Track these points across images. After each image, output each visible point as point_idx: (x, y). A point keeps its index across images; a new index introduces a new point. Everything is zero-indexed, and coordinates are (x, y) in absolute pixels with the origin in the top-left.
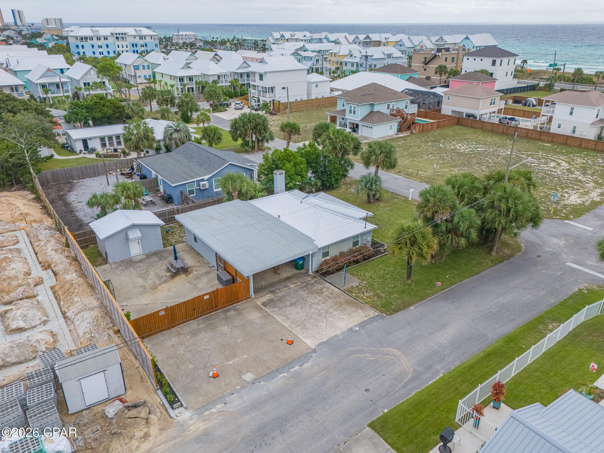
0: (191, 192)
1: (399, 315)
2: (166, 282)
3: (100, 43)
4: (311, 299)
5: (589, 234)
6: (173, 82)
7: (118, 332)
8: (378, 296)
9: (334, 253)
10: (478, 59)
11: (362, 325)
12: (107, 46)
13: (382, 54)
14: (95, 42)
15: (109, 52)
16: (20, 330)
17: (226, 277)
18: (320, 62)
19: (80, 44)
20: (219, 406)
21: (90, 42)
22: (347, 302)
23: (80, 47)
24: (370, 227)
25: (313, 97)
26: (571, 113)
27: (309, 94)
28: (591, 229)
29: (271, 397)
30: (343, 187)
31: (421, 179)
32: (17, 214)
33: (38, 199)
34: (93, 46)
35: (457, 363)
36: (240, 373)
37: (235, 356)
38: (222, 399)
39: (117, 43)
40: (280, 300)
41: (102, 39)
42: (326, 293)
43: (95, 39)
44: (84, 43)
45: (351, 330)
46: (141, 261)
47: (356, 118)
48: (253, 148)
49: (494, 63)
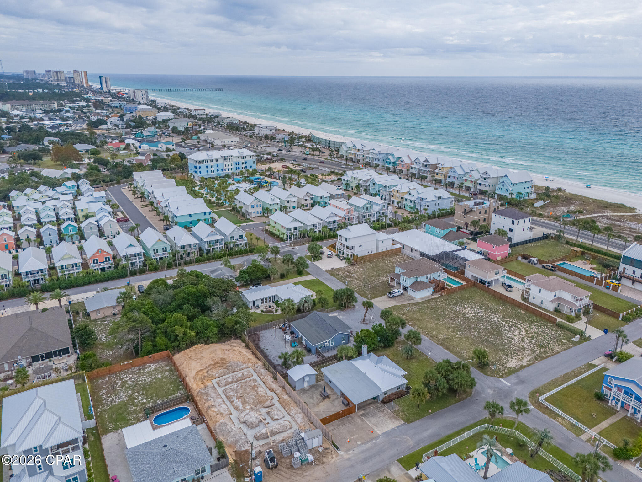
0: (320, 348)
1: (412, 424)
2: (321, 402)
3: (212, 164)
4: (380, 414)
5: (507, 388)
6: (284, 231)
7: (312, 423)
8: (405, 414)
9: (388, 394)
10: (502, 217)
11: (398, 427)
12: (218, 166)
13: (433, 196)
14: (209, 164)
15: (218, 170)
16: (277, 419)
17: (346, 402)
18: (386, 207)
19: (198, 166)
20: (352, 451)
21: (205, 164)
22: (394, 417)
23: (198, 168)
24: (406, 381)
25: (380, 251)
26: (540, 292)
27: (377, 248)
28: (509, 385)
29: (367, 450)
30: (396, 345)
31: (438, 341)
32: (246, 359)
33: (247, 346)
34: (207, 167)
35: (428, 444)
36: (356, 441)
37: (354, 435)
38: (352, 449)
39: (225, 163)
40: (368, 414)
41: (214, 161)
42: (385, 412)
43: (209, 161)
44: (201, 165)
45: (394, 429)
46: (308, 390)
47: (407, 285)
48: (345, 306)
49: (513, 222)
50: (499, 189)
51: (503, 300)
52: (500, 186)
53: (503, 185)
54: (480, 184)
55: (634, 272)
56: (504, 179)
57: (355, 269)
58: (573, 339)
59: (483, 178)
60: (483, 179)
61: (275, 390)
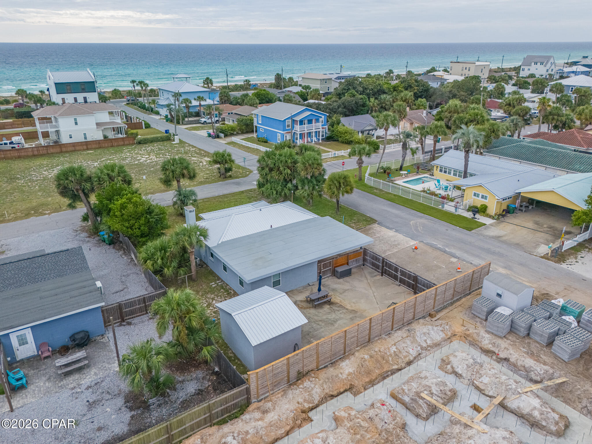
26: (76, 124)
58: (174, 143)
61: (307, 406)
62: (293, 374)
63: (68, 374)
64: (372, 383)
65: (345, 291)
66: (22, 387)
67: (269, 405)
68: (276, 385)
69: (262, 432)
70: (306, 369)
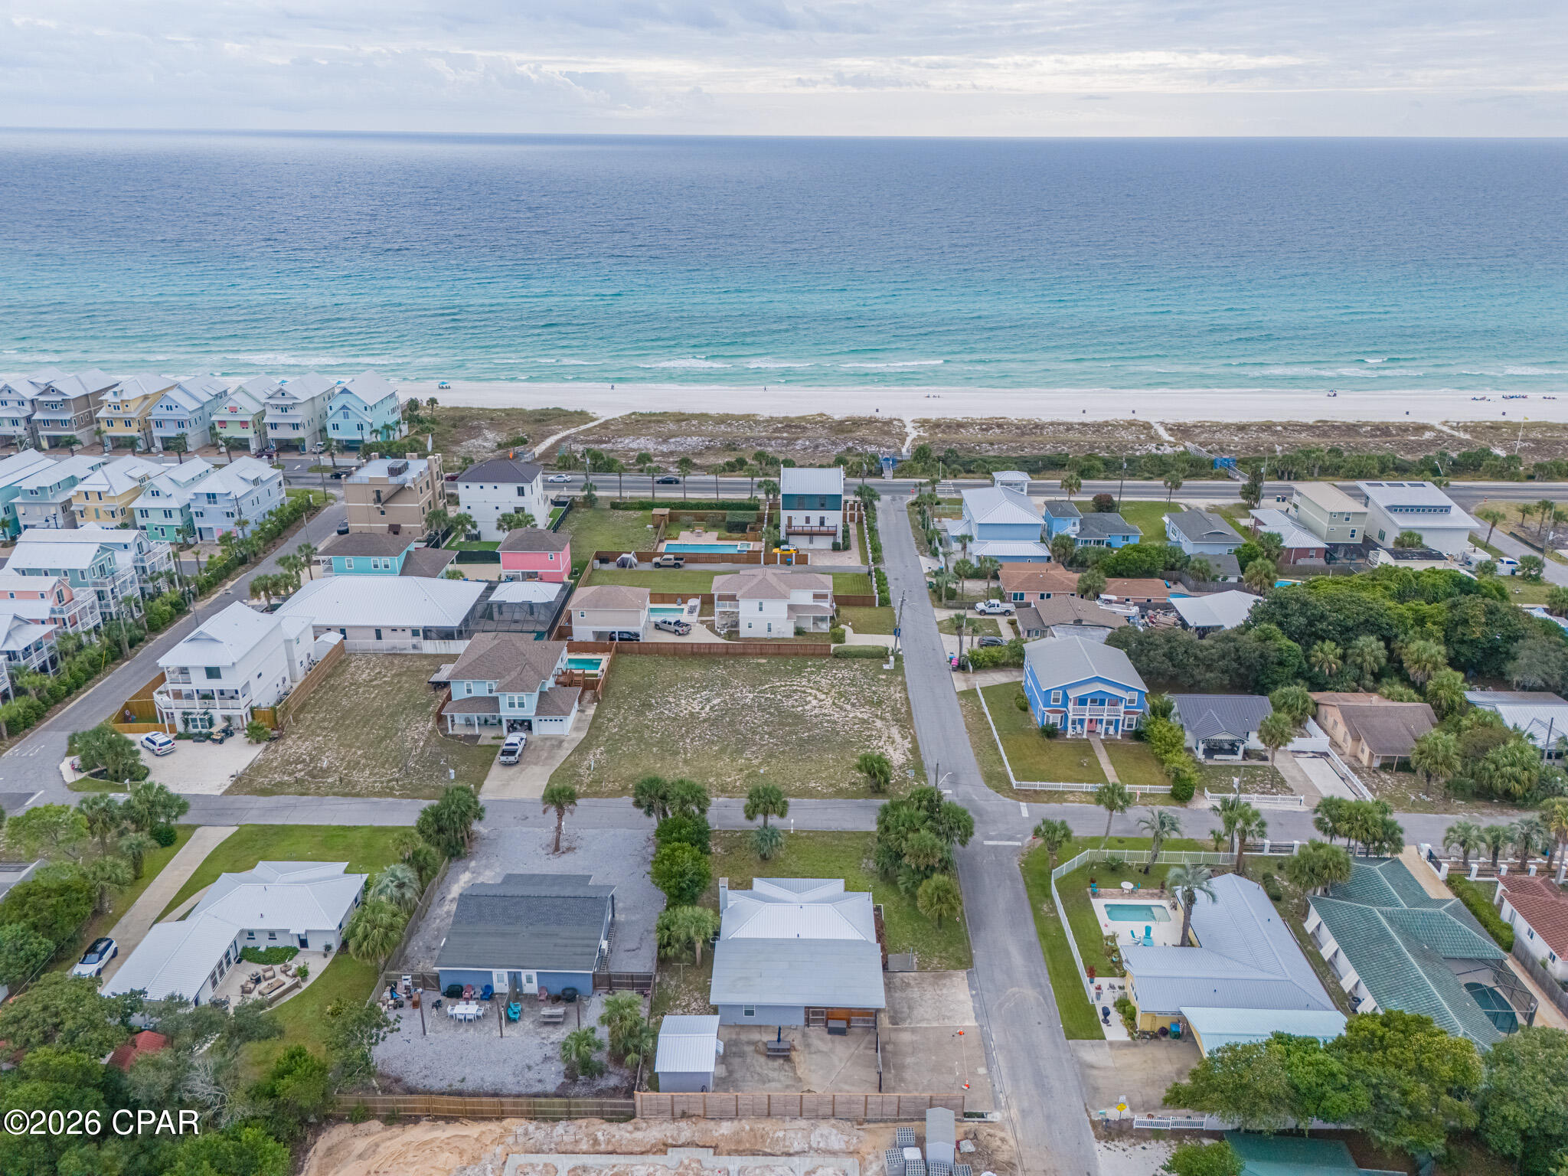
8: (942, 958)
10: (489, 487)
11: (972, 988)
13: (243, 482)
20: (1002, 1096)
22: (938, 978)
26: (761, 609)
29: (1013, 1069)
33: (395, 1120)
35: (1046, 971)
36: (974, 1073)
37: (952, 1069)
38: (994, 1093)
40: (896, 1011)
45: (973, 996)
47: (529, 712)
49: (521, 492)
50: (336, 427)
51: (702, 655)
52: (338, 419)
53: (346, 416)
54: (274, 426)
55: (808, 520)
56: (343, 400)
57: (295, 746)
58: (886, 667)
59: (277, 407)
60: (279, 412)
61: (670, 1141)
62: (678, 1110)
63: (547, 1024)
64: (739, 1152)
65: (818, 1052)
66: (514, 1020)
67: (644, 1125)
68: (659, 1112)
69: (624, 1142)
70: (691, 1112)
